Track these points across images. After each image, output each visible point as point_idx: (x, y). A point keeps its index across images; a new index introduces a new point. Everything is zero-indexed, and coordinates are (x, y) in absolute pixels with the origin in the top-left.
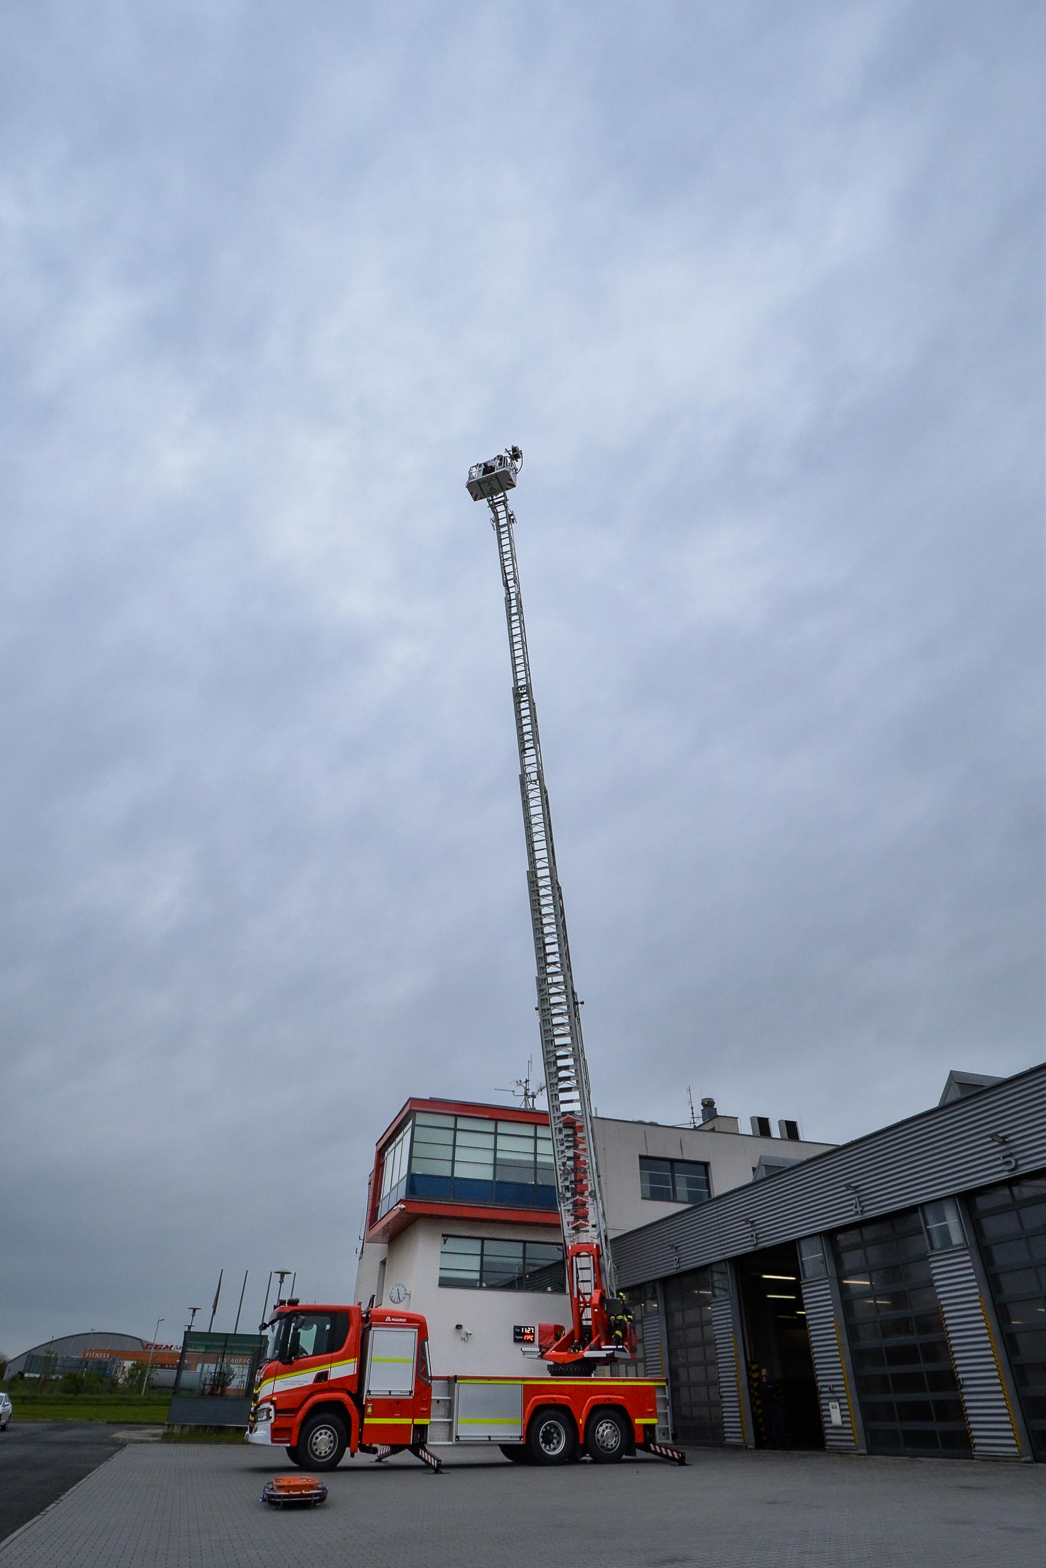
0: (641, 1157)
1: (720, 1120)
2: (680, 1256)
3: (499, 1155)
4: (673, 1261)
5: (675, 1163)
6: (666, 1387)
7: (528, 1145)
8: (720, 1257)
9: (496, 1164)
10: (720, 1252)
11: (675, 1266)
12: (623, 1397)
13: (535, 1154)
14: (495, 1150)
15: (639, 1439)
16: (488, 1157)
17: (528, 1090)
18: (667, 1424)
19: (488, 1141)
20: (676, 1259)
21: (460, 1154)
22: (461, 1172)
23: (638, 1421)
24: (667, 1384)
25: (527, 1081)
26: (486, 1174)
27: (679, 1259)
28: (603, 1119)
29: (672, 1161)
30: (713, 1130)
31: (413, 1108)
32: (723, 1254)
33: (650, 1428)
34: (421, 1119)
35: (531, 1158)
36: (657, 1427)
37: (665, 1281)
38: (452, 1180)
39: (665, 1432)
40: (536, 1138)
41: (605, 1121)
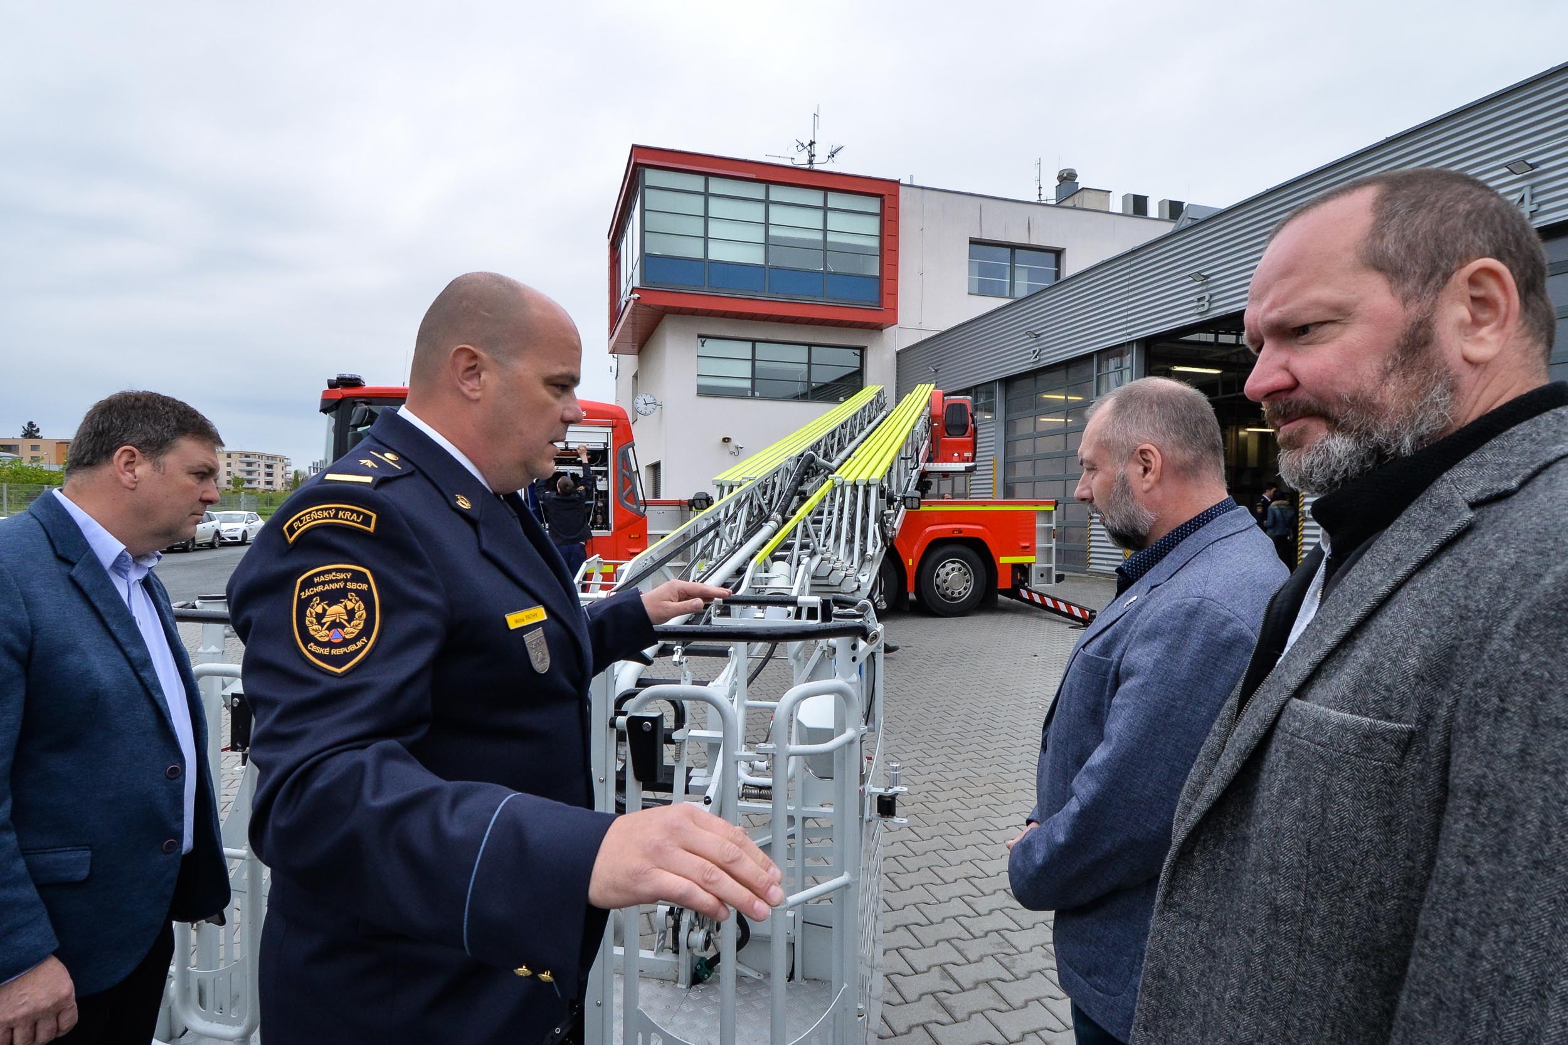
0: (973, 242)
1: (1086, 194)
2: (1041, 347)
3: (773, 232)
4: (1030, 353)
5: (1017, 251)
6: (1054, 512)
7: (814, 219)
8: (1124, 338)
9: (768, 243)
10: (1124, 332)
11: (1032, 360)
12: (981, 528)
13: (825, 231)
14: (767, 224)
15: (1004, 582)
16: (758, 234)
17: (814, 155)
18: (1050, 561)
19: (756, 212)
20: (1034, 352)
21: (715, 230)
22: (718, 252)
23: (1003, 560)
24: (1056, 509)
25: (812, 143)
26: (755, 256)
27: (1040, 350)
28: (923, 188)
29: (1013, 247)
30: (1074, 208)
31: (639, 161)
32: (1129, 334)
33: (1023, 570)
34: (652, 177)
35: (819, 236)
36: (1033, 567)
37: (1008, 382)
38: (706, 264)
39: (1045, 574)
40: (825, 209)
41: (925, 191)
